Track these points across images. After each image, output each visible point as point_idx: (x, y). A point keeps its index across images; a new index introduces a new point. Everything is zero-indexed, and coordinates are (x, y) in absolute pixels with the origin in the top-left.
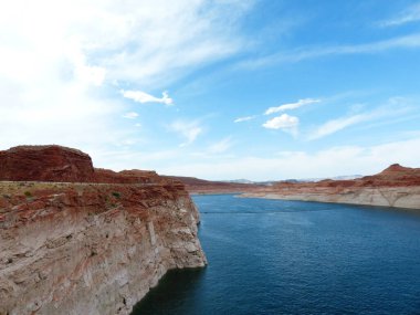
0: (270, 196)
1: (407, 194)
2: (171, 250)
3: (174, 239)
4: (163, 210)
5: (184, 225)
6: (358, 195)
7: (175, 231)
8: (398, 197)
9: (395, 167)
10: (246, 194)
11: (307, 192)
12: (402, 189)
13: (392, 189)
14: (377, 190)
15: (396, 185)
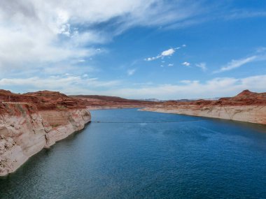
8: (235, 113)
9: (246, 92)
12: (238, 107)
13: (232, 107)
14: (223, 108)
15: (235, 104)
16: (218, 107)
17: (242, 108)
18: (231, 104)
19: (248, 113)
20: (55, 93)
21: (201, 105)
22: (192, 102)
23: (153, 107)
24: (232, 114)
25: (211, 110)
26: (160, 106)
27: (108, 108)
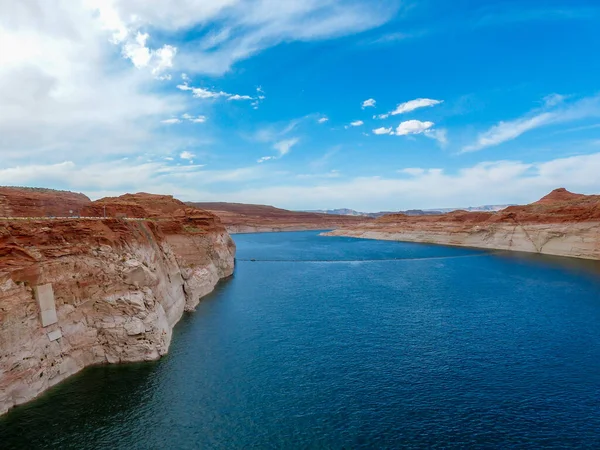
0: (369, 235)
1: (562, 234)
2: (101, 332)
3: (108, 313)
4: (90, 263)
5: (133, 288)
6: (491, 235)
7: (111, 299)
8: (548, 239)
9: (560, 193)
10: (339, 232)
11: (423, 229)
12: (556, 227)
13: (541, 226)
14: (519, 228)
15: (548, 220)
16: (507, 227)
17: (563, 228)
18: (537, 219)
19: (578, 238)
20: (163, 197)
21: (468, 222)
22: (442, 217)
23: (355, 228)
24: (542, 241)
25: (491, 233)
26: (371, 225)
27: (251, 230)
